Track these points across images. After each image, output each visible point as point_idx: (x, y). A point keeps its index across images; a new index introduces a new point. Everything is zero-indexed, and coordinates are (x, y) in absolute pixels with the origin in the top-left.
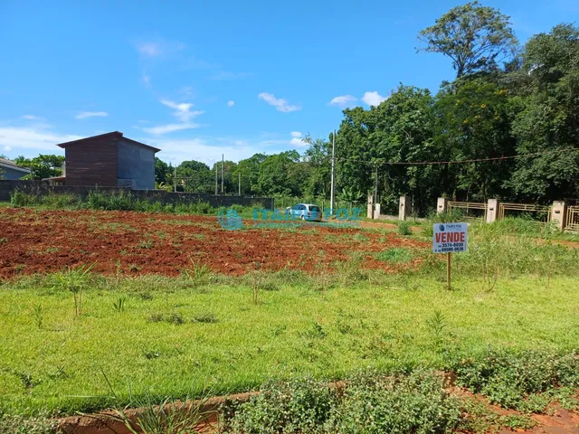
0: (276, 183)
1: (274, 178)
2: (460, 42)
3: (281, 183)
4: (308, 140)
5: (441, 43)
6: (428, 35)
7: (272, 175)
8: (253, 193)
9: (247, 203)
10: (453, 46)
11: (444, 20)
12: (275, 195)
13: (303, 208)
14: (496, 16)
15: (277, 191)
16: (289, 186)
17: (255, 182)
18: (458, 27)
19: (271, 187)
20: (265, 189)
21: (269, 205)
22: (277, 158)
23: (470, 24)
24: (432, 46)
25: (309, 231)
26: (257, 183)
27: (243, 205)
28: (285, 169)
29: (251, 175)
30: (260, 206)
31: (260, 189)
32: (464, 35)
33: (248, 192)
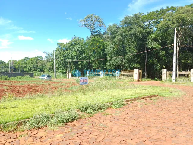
0: (34, 68)
1: (33, 66)
2: (91, 25)
3: (36, 68)
4: (45, 53)
5: (86, 25)
6: (82, 22)
7: (32, 65)
8: (25, 71)
9: (23, 75)
10: (89, 26)
11: (86, 18)
12: (34, 72)
13: (44, 76)
14: (100, 19)
15: (34, 70)
16: (39, 69)
17: (25, 67)
18: (90, 21)
19: (32, 69)
20: (30, 70)
21: (31, 75)
22: (34, 59)
23: (93, 20)
24: (83, 25)
25: (47, 83)
26: (26, 68)
27: (22, 76)
28: (37, 63)
29: (24, 65)
30: (28, 76)
31: (27, 70)
32: (92, 23)
33: (23, 71)
